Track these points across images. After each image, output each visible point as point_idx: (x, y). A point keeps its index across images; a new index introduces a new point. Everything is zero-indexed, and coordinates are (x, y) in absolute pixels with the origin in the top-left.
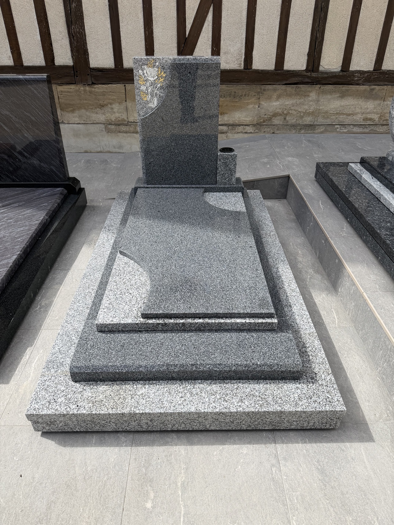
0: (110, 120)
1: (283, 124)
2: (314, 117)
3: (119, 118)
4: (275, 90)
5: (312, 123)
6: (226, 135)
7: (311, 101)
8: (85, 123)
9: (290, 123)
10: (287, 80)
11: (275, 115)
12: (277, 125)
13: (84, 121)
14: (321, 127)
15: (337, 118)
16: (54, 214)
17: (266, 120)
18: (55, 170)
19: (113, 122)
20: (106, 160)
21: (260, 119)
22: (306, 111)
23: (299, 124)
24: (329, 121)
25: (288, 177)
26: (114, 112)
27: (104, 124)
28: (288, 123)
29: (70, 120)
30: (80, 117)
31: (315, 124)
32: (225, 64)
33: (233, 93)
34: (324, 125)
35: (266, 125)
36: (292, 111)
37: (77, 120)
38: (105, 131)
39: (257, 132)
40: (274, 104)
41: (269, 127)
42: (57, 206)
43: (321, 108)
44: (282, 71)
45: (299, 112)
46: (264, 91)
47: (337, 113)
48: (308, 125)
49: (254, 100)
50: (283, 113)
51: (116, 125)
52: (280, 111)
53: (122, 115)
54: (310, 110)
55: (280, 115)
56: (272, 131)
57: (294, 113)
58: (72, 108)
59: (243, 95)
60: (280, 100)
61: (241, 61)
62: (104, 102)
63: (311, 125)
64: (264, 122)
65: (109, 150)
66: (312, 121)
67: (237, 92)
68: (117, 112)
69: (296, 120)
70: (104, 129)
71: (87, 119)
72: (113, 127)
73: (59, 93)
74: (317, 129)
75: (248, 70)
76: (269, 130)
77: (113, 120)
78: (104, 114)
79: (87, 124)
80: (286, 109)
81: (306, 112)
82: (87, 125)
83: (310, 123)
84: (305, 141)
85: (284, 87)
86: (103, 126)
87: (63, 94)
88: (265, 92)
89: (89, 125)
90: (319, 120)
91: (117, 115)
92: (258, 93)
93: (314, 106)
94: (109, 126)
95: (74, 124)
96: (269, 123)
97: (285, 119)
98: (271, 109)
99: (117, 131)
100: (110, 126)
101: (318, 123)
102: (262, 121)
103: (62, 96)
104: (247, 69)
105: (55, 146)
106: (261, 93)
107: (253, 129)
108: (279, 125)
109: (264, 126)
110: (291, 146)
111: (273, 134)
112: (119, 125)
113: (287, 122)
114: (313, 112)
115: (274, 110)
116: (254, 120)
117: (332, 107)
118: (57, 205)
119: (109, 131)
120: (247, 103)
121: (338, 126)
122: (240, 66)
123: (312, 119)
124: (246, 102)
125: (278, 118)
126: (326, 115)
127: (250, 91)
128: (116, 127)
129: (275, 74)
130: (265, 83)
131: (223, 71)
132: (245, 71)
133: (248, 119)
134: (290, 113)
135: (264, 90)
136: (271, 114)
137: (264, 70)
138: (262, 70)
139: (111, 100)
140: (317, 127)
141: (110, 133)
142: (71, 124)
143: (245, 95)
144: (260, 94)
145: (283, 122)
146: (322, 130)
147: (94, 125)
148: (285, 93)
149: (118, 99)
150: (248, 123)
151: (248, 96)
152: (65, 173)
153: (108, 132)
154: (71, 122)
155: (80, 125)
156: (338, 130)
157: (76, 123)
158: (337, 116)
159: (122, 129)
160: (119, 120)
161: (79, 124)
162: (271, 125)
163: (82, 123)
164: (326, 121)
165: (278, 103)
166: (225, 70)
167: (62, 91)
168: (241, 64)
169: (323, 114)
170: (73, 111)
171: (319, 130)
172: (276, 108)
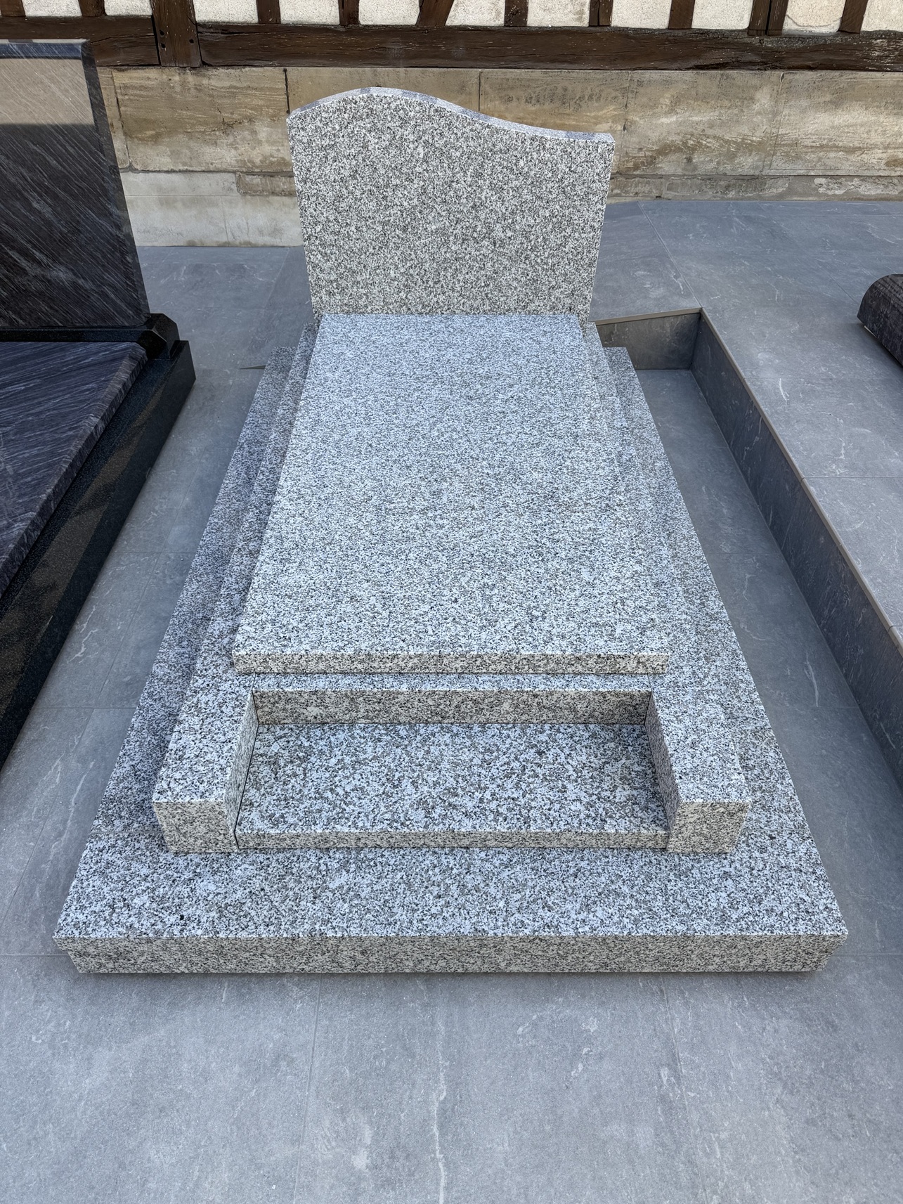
0: (250, 161)
1: (684, 175)
2: (763, 156)
3: (272, 156)
4: (667, 83)
5: (757, 173)
7: (759, 113)
8: (186, 171)
9: (701, 171)
10: (698, 57)
11: (665, 150)
12: (667, 177)
13: (184, 164)
14: (780, 182)
15: (820, 159)
16: (114, 410)
17: (643, 163)
18: (112, 296)
19: (257, 167)
20: (241, 267)
21: (627, 161)
22: (743, 139)
23: (725, 174)
24: (800, 167)
25: (700, 315)
26: (260, 142)
27: (234, 172)
28: (696, 173)
29: (149, 161)
30: (175, 154)
31: (763, 173)
32: (541, 12)
33: (560, 91)
34: (786, 177)
35: (641, 176)
36: (708, 140)
37: (166, 162)
38: (238, 191)
39: (617, 195)
40: (664, 120)
41: (648, 183)
42: (120, 391)
43: (781, 131)
44: (688, 32)
45: (727, 142)
46: (638, 85)
47: (822, 146)
48: (746, 178)
49: (614, 110)
50: (685, 144)
51: (263, 174)
52: (677, 139)
53: (278, 150)
54: (754, 138)
55: (678, 150)
56: (655, 193)
57: (713, 144)
58: (154, 130)
59: (586, 98)
60: (679, 111)
61: (583, 4)
62: (232, 114)
63: (754, 178)
64: (636, 167)
65: (247, 239)
66: (757, 167)
67: (570, 88)
68: (268, 141)
69: (718, 163)
70: (234, 187)
71: (191, 158)
72: (257, 180)
73: (119, 91)
74: (770, 188)
75: (598, 29)
76: (647, 189)
77: (257, 161)
78: (233, 146)
79: (192, 171)
80: (692, 135)
81: (743, 142)
82: (192, 174)
83: (752, 172)
84: (737, 220)
85: (690, 75)
86: (231, 178)
87: (131, 92)
88: (641, 90)
89: (196, 174)
90: (774, 164)
91: (267, 149)
92: (625, 91)
93: (765, 127)
94: (248, 178)
95: (159, 172)
96: (649, 172)
97: (689, 160)
98: (654, 136)
99: (268, 191)
100: (250, 177)
101: (772, 172)
102: (631, 165)
103: (127, 97)
104: (599, 25)
105: (111, 234)
106: (632, 92)
108: (674, 175)
109: (637, 179)
110: (704, 233)
111: (659, 201)
112: (272, 175)
113: (695, 168)
114: (760, 143)
115: (661, 138)
117: (811, 128)
118: (120, 386)
119: (247, 191)
120: (594, 117)
121: (823, 181)
122: (580, 19)
123: (759, 160)
124: (593, 114)
125: (673, 157)
126: (794, 150)
127: (603, 87)
128: (264, 180)
129: (669, 41)
130: (643, 66)
131: (537, 31)
132: (591, 33)
134: (702, 144)
135: (640, 84)
136: (655, 148)
137: (642, 29)
138: (635, 30)
139: (251, 109)
140: (769, 182)
141: (249, 197)
142: (152, 171)
143: (591, 97)
144: (630, 95)
145: (684, 169)
146: (780, 190)
147: (210, 175)
148: (694, 93)
149: (268, 107)
151: (599, 98)
152: (140, 305)
153: (245, 193)
154: (151, 168)
155: (174, 175)
156: (821, 190)
157: (165, 169)
158: (822, 154)
159: (279, 187)
160: (272, 163)
161: (172, 171)
162: (654, 176)
163: (180, 171)
164: (792, 166)
165: (674, 119)
166: (540, 28)
167: (126, 87)
168: (581, 12)
169: (786, 149)
170: (156, 139)
171: (775, 191)
172: (669, 133)
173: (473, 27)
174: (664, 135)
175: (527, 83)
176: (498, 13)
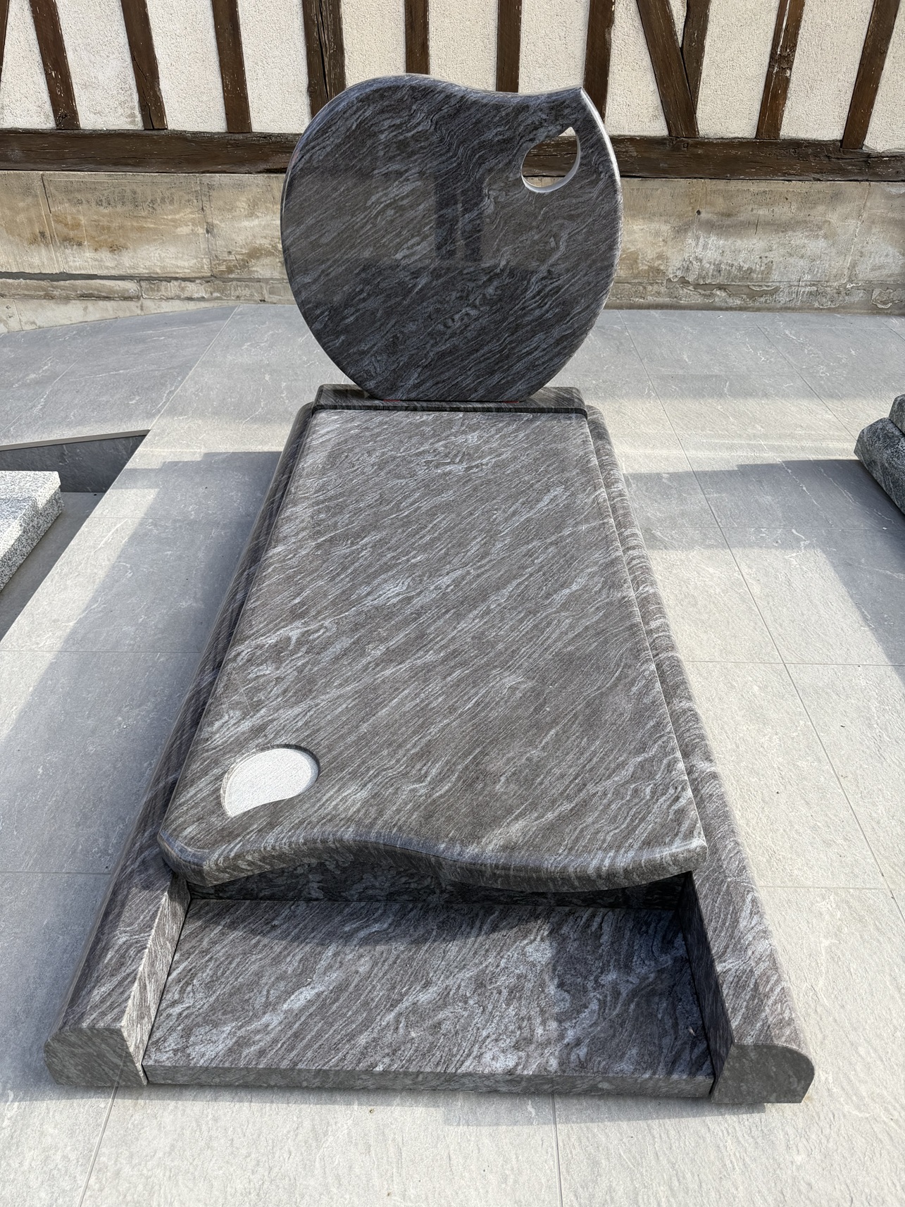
4: (240, 187)
6: (139, 304)
10: (266, 161)
11: (256, 253)
12: (266, 281)
17: (235, 266)
21: (219, 264)
32: (92, 115)
33: (128, 193)
35: (238, 280)
39: (217, 298)
40: (246, 223)
41: (247, 286)
44: (249, 135)
49: (191, 213)
50: (275, 247)
55: (269, 253)
56: (257, 297)
59: (159, 201)
60: (259, 214)
61: (133, 108)
64: (230, 271)
67: (138, 190)
75: (155, 132)
76: (247, 292)
85: (261, 178)
88: (214, 193)
92: (197, 194)
96: (245, 276)
98: (240, 239)
102: (223, 268)
104: (154, 129)
106: (205, 195)
107: (206, 291)
108: (272, 279)
109: (234, 283)
111: (262, 305)
115: (248, 241)
116: (202, 267)
120: (173, 220)
122: (133, 122)
124: (169, 217)
125: (267, 261)
127: (173, 190)
129: (230, 144)
130: (210, 169)
131: (91, 134)
132: (148, 136)
133: (186, 264)
136: (244, 251)
137: (200, 133)
138: (194, 133)
143: (163, 200)
144: (204, 198)
150: (187, 272)
151: (172, 201)
162: (251, 280)
165: (256, 222)
166: (94, 131)
172: (255, 236)
173: (24, 129)
174: (250, 238)
175: (93, 186)
176: (47, 117)
